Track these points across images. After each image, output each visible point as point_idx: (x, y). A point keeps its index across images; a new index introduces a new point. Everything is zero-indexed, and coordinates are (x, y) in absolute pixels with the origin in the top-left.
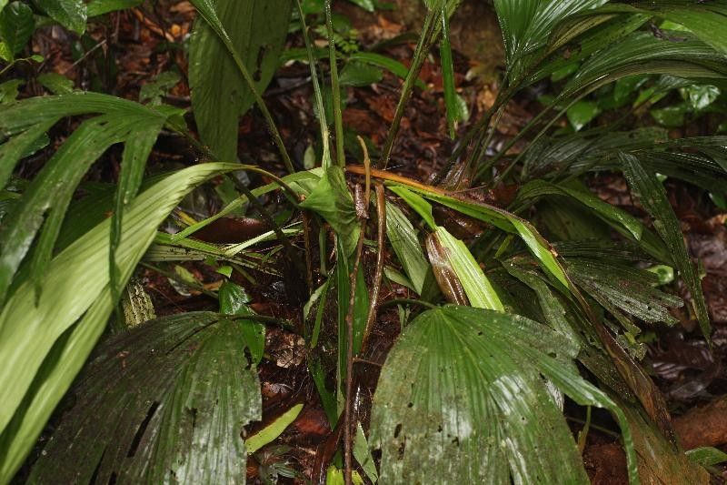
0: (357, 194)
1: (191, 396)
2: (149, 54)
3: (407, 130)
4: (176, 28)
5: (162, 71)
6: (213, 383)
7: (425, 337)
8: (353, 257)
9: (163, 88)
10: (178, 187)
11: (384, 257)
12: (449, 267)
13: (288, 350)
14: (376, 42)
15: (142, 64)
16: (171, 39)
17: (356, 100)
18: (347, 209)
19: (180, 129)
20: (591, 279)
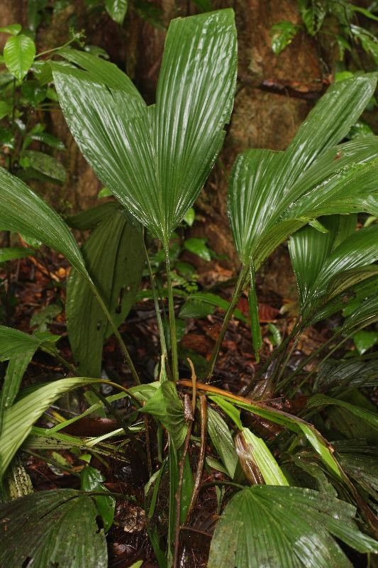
0: (186, 402)
1: (54, 553)
2: (41, 290)
3: (234, 351)
4: (62, 270)
5: (50, 304)
6: (72, 543)
7: (240, 513)
8: (181, 449)
9: (48, 317)
10: (48, 396)
11: (206, 450)
12: (252, 459)
13: (133, 518)
14: (213, 284)
15: (36, 298)
16: (57, 280)
17: (196, 328)
18: (177, 414)
19: (53, 351)
20: (358, 470)
